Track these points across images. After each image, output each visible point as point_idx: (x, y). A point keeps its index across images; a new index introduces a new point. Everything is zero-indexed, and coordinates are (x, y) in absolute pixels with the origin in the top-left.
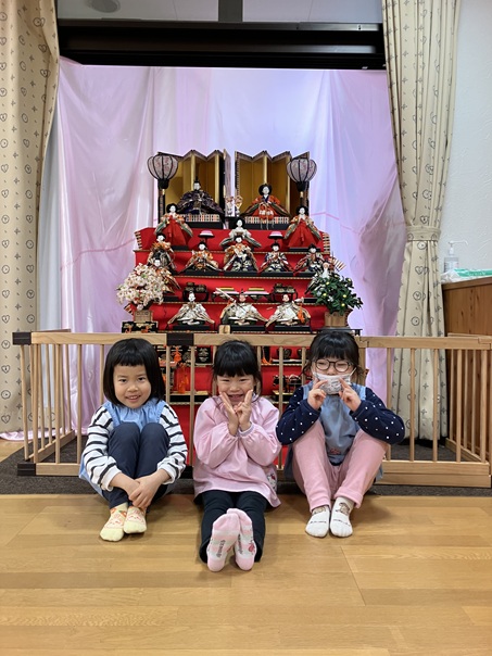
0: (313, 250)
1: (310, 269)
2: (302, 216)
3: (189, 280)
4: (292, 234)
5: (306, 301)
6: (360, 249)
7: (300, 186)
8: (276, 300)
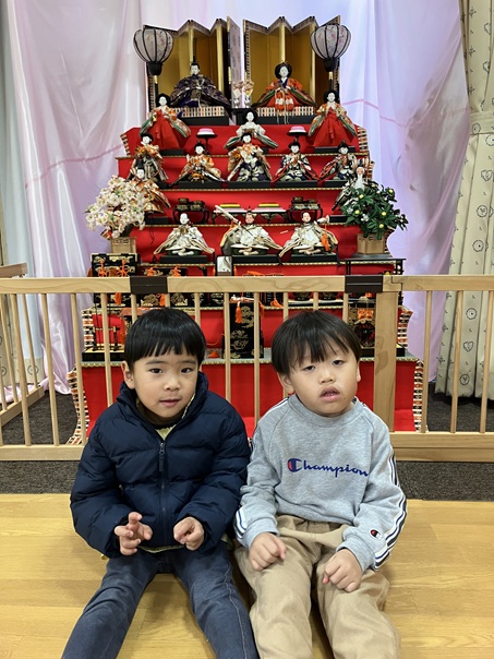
0: (344, 150)
1: (340, 175)
2: (331, 105)
3: (182, 195)
4: (317, 129)
5: (332, 220)
6: (407, 147)
7: (329, 64)
8: (293, 219)
